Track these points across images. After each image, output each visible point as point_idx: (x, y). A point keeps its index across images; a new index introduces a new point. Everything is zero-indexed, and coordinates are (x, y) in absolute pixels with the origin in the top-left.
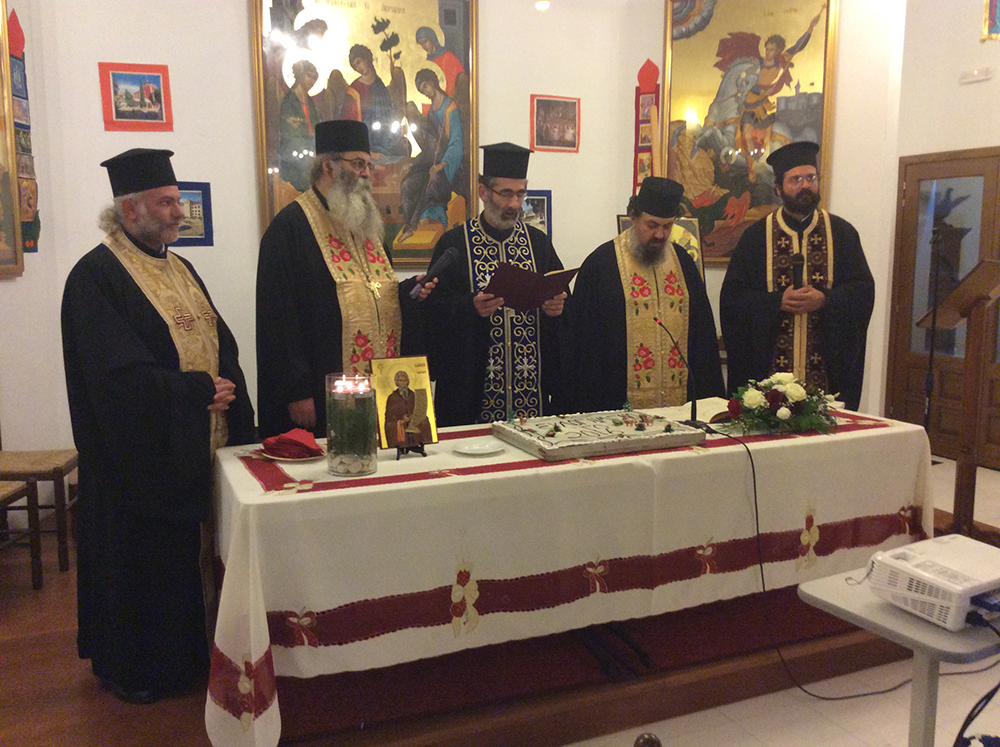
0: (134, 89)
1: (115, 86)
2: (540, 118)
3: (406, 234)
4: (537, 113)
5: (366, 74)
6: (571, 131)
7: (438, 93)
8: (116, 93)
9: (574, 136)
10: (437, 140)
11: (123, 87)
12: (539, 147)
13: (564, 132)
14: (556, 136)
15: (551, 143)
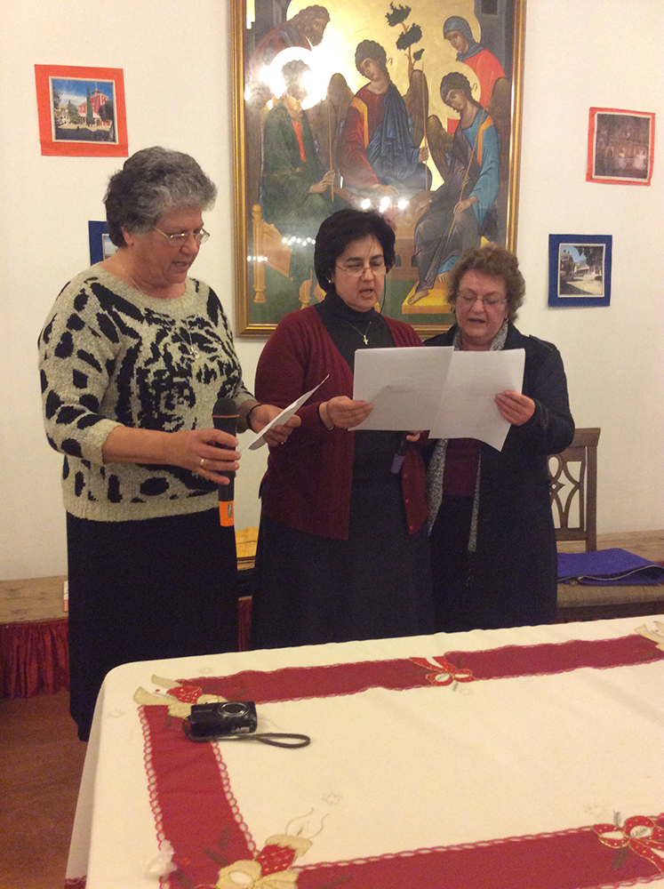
0: (79, 100)
1: (56, 96)
2: (601, 139)
3: (419, 294)
4: (598, 132)
5: (376, 80)
6: (641, 157)
7: (469, 105)
8: (56, 105)
9: (645, 162)
10: (466, 168)
11: (66, 98)
12: (598, 177)
13: (632, 157)
14: (622, 162)
15: (615, 172)
